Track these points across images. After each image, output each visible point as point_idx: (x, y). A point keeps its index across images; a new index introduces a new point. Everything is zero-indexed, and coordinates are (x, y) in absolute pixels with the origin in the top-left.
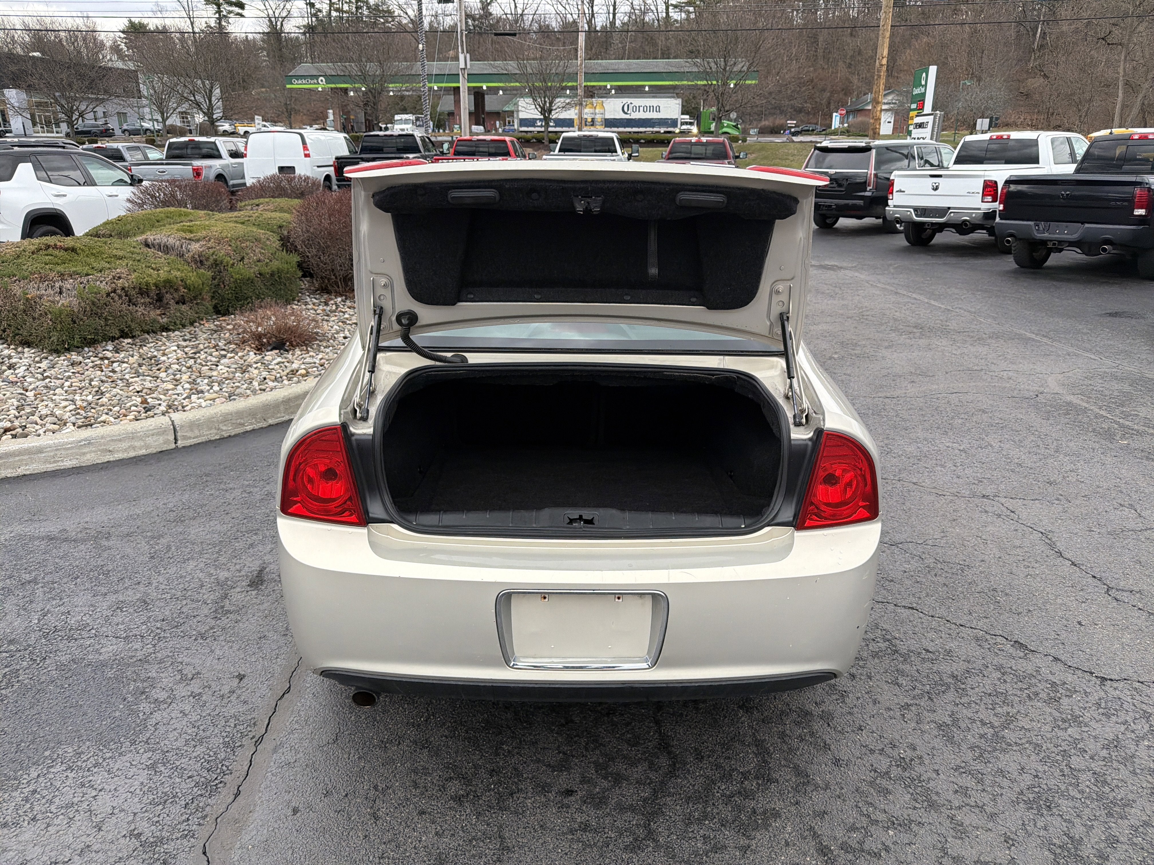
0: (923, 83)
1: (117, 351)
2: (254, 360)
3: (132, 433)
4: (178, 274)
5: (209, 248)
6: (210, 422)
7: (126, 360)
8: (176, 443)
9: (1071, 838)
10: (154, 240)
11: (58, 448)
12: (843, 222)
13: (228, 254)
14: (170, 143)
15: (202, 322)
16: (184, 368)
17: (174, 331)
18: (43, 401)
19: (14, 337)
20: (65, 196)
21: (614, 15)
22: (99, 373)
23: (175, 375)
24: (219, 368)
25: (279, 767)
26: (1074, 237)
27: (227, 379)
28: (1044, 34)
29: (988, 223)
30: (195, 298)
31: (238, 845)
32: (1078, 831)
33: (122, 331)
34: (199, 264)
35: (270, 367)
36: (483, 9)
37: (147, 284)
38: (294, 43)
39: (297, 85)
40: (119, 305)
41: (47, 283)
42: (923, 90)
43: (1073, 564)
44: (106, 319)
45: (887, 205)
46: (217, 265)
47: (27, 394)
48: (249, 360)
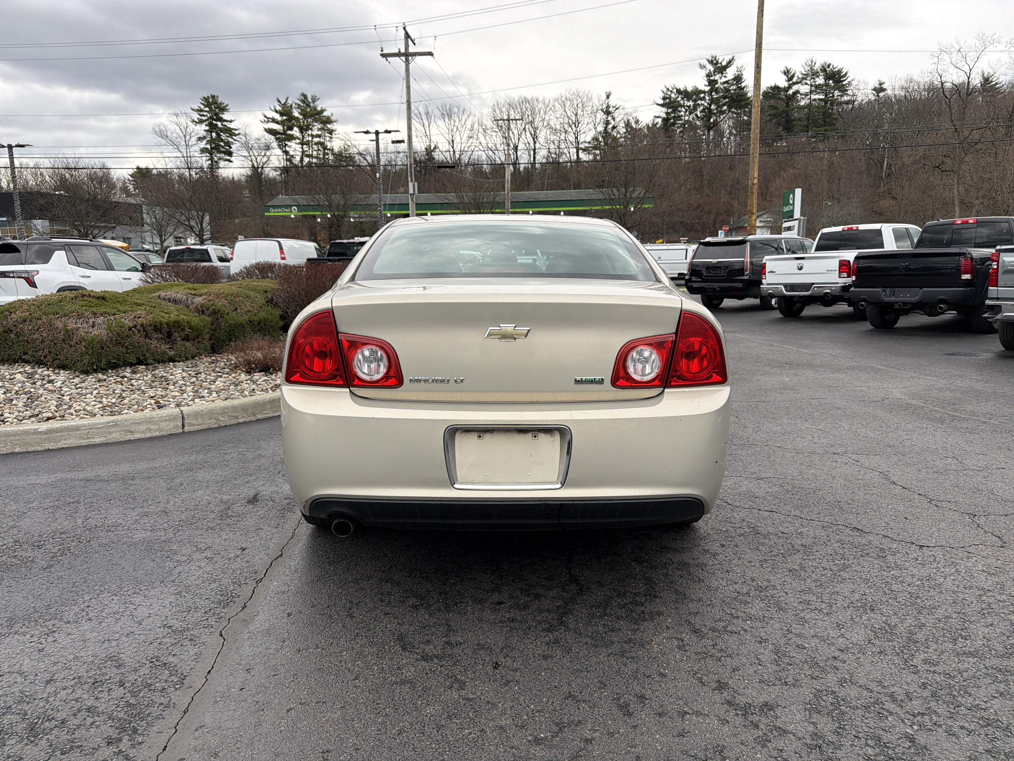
0: (791, 202)
1: (134, 372)
2: (245, 379)
3: (150, 418)
4: (185, 317)
5: (210, 301)
6: (211, 413)
7: (141, 378)
8: (183, 428)
9: (889, 625)
10: (166, 295)
11: (91, 427)
12: (728, 303)
13: (225, 306)
14: (170, 250)
15: (201, 357)
16: (188, 383)
17: (179, 362)
18: (77, 402)
19: (53, 361)
20: (89, 277)
21: (534, 158)
22: (120, 386)
23: (181, 387)
24: (217, 383)
25: (276, 594)
26: (915, 299)
27: (223, 390)
28: (889, 165)
29: (846, 295)
30: (197, 337)
31: (247, 631)
32: (894, 620)
33: (138, 359)
34: (201, 313)
35: (258, 383)
36: (427, 154)
37: (161, 323)
38: (271, 182)
39: (273, 213)
40: (138, 337)
41: (83, 319)
42: (791, 207)
43: (903, 488)
44: (127, 348)
45: (762, 284)
46: (215, 313)
47: (64, 398)
48: (241, 379)
